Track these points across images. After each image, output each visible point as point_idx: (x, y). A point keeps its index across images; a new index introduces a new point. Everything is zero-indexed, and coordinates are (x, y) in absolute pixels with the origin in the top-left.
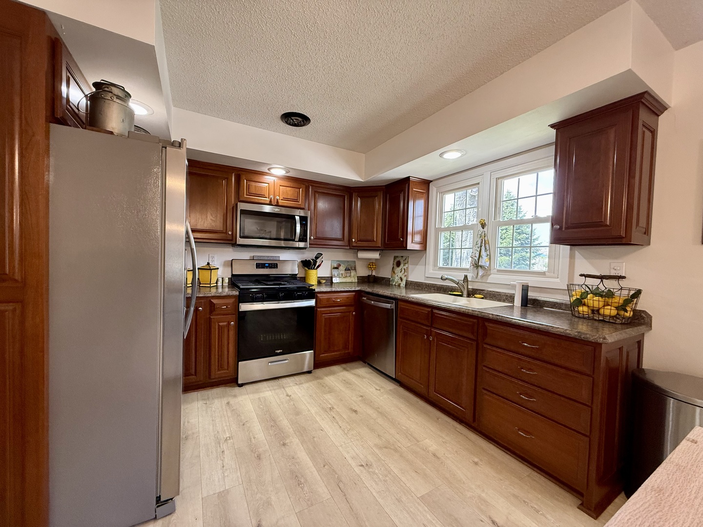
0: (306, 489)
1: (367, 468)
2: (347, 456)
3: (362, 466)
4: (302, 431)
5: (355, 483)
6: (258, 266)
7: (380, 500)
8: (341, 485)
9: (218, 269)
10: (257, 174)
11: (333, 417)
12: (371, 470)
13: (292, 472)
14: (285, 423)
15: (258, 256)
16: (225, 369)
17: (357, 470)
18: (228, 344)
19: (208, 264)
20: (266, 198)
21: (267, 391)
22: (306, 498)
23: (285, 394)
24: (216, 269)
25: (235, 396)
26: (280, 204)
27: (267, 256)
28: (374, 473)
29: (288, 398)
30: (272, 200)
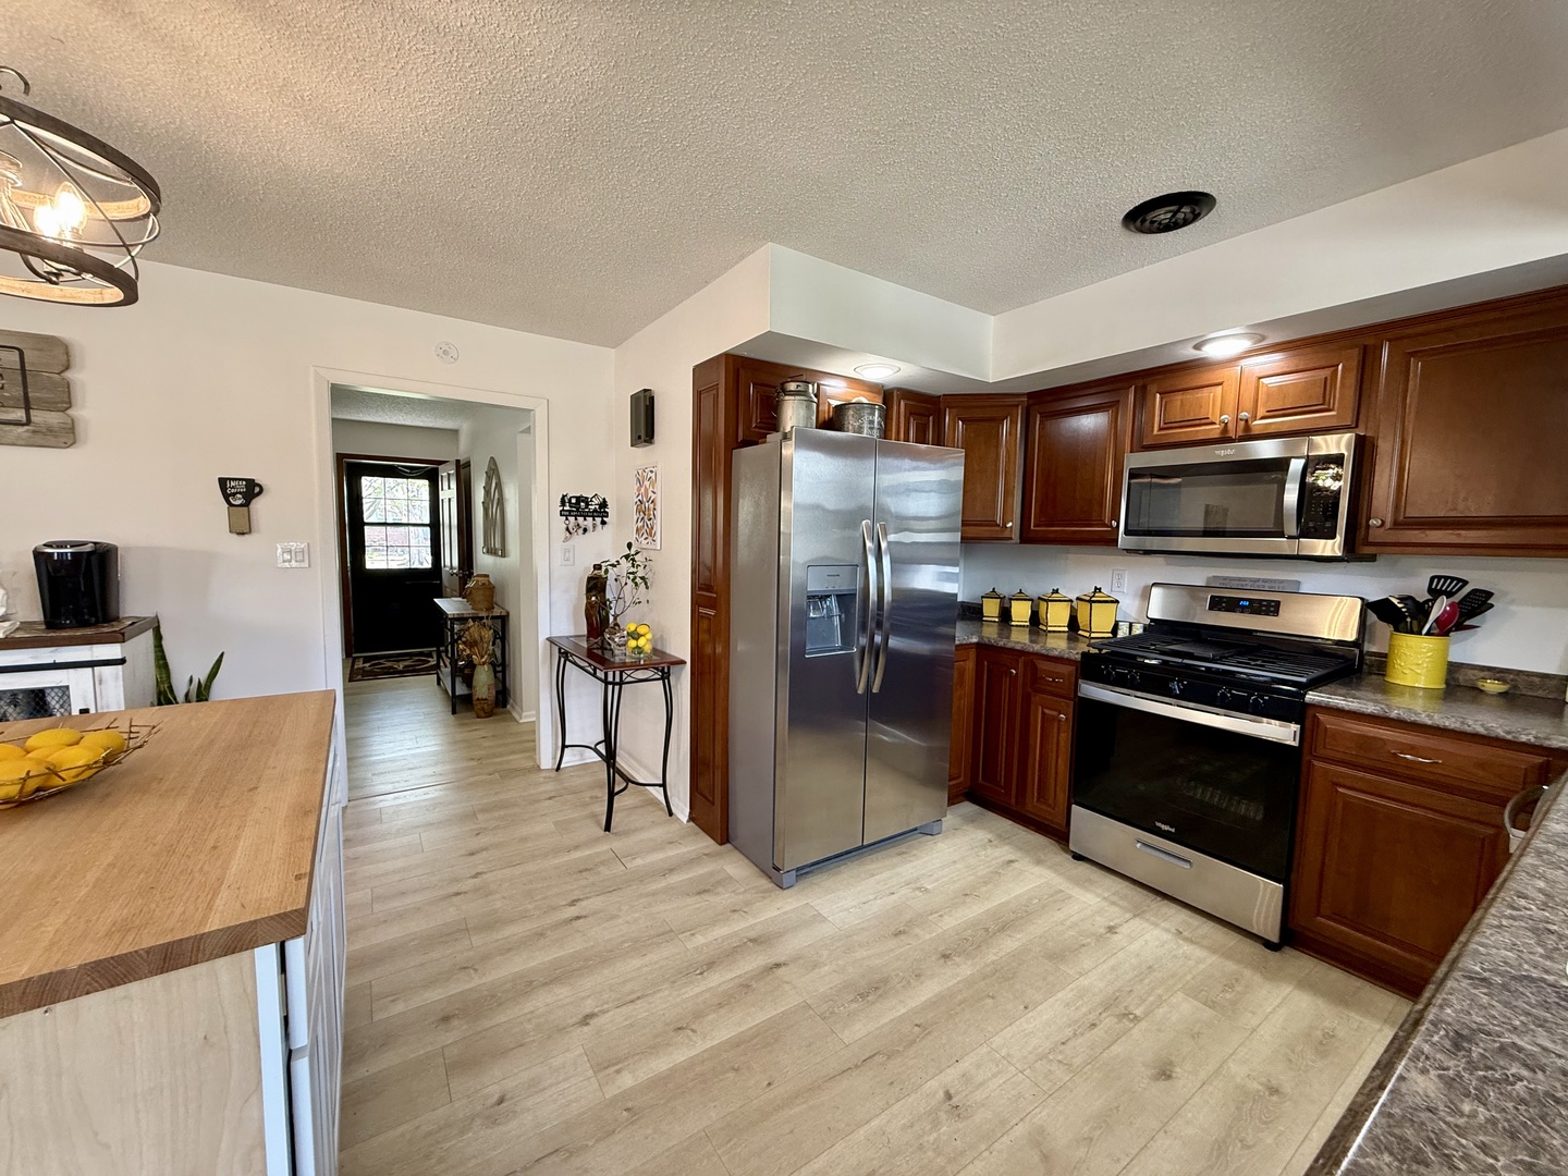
0: (855, 1005)
1: (946, 1107)
2: (966, 1064)
3: (949, 1096)
4: (1004, 975)
5: (892, 1083)
6: (1217, 604)
7: (861, 1133)
8: (879, 1058)
9: (1117, 602)
10: (1178, 370)
11: (1094, 1025)
12: (943, 1116)
13: (885, 981)
14: (1009, 944)
15: (1225, 578)
16: (1050, 806)
17: (935, 1086)
18: (1057, 757)
19: (1098, 590)
20: (1214, 423)
21: (1098, 895)
22: (836, 1010)
23: (1112, 924)
24: (1112, 602)
25: (1039, 862)
26: (1255, 431)
27: (1251, 580)
28: (936, 1124)
29: (1102, 931)
30: (1231, 427)
